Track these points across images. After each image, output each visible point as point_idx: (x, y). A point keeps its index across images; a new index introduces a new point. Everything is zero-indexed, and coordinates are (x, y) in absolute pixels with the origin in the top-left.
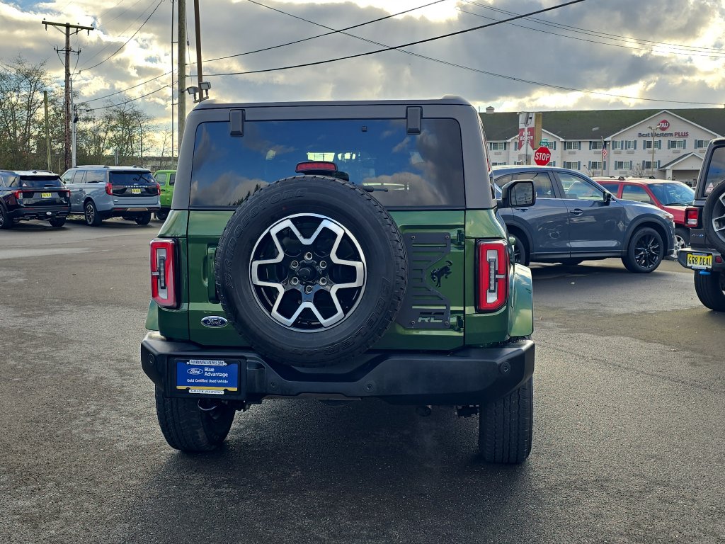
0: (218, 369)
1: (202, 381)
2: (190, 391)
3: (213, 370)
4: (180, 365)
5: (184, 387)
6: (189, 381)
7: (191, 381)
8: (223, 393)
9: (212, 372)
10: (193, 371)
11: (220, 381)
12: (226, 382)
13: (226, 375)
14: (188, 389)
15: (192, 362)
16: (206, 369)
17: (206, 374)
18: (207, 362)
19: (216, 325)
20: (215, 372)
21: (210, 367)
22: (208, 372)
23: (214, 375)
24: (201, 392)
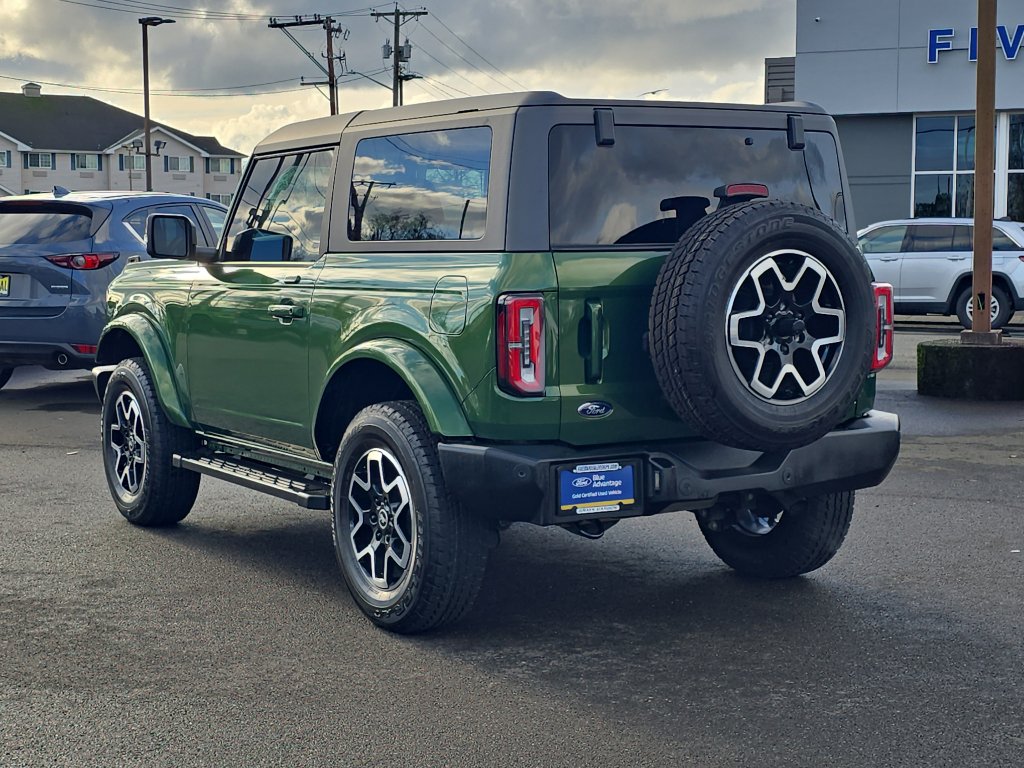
0: (609, 475)
1: (590, 495)
2: (578, 512)
3: (603, 477)
4: (564, 476)
5: (569, 507)
6: (574, 497)
7: (579, 496)
8: (618, 508)
9: (602, 481)
10: (581, 483)
11: (611, 493)
12: (620, 492)
13: (618, 483)
14: (575, 508)
15: (579, 469)
16: (596, 477)
17: (595, 485)
18: (598, 467)
19: (599, 414)
20: (606, 480)
21: (600, 473)
22: (597, 481)
23: (604, 484)
24: (592, 511)
